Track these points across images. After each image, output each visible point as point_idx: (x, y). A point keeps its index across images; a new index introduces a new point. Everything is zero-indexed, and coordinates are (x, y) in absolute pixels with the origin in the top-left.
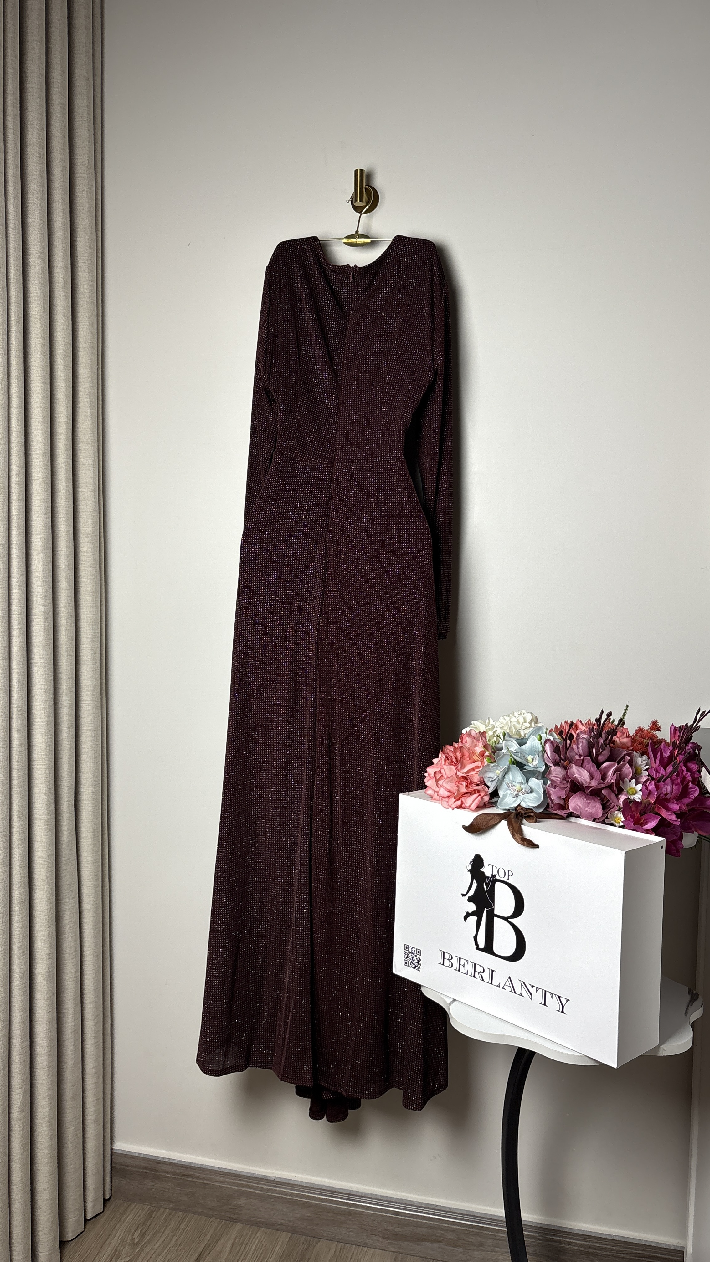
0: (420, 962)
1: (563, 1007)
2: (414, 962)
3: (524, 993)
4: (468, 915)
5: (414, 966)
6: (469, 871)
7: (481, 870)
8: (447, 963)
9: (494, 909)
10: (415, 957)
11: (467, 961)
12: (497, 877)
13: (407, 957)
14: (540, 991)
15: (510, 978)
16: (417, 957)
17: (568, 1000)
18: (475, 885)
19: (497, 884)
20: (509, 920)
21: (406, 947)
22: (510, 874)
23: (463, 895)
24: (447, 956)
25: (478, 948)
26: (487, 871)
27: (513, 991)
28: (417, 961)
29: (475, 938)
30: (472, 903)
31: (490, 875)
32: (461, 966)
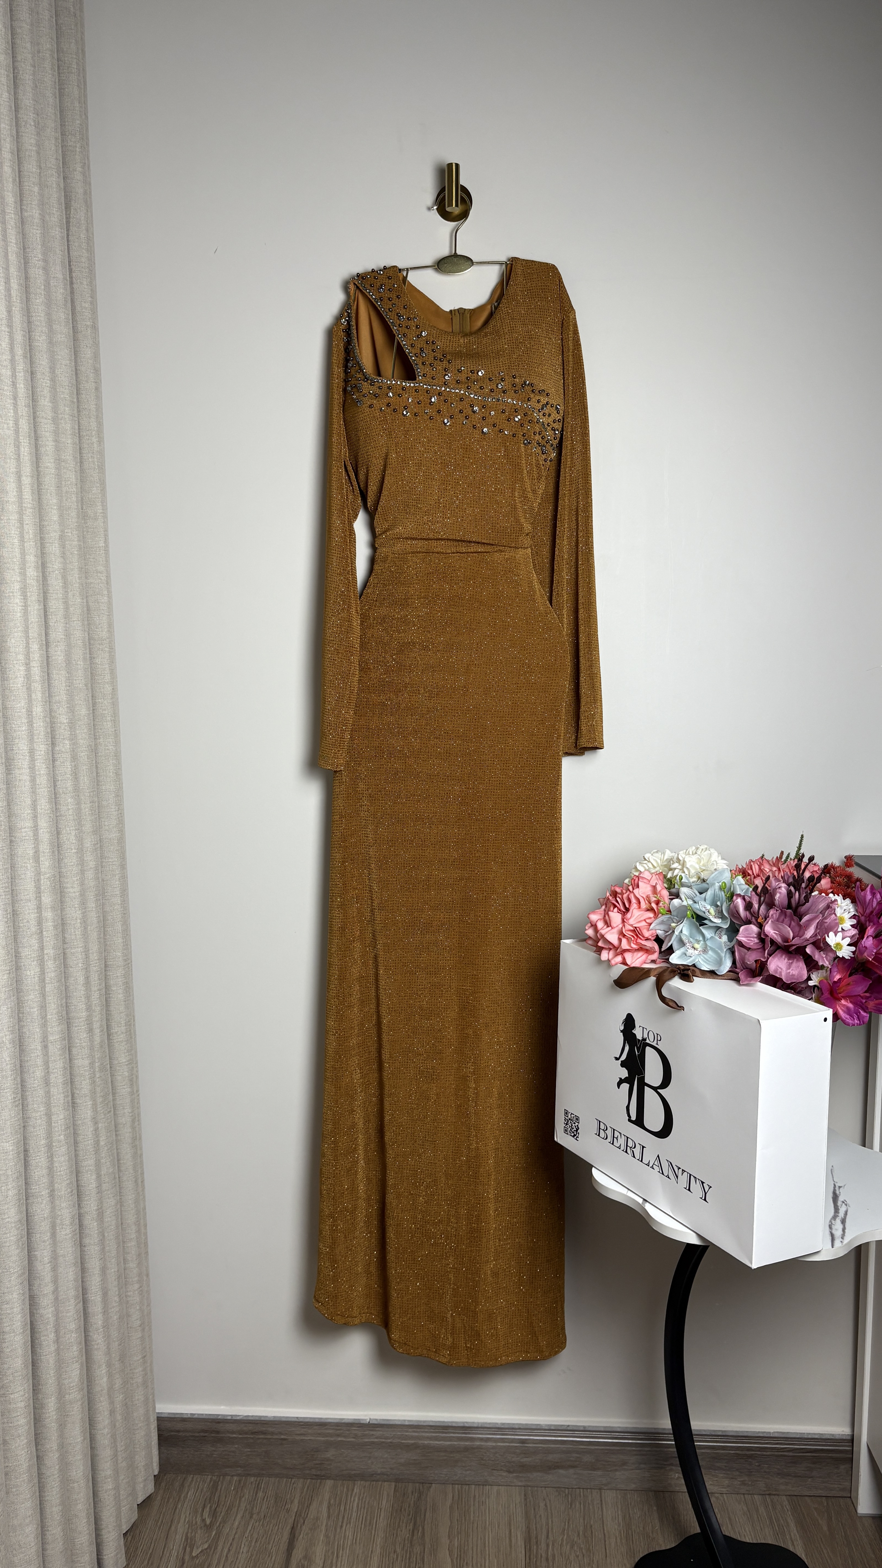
1: (706, 1194)
3: (671, 1174)
4: (621, 1082)
6: (622, 1031)
7: (633, 1031)
8: (602, 1134)
9: (644, 1076)
11: (620, 1133)
12: (648, 1041)
14: (685, 1173)
15: (658, 1156)
17: (711, 1187)
18: (627, 1048)
19: (648, 1049)
20: (658, 1090)
22: (659, 1039)
23: (617, 1059)
24: (602, 1127)
25: (630, 1120)
26: (638, 1033)
27: (661, 1172)
29: (628, 1110)
30: (624, 1069)
31: (641, 1039)
32: (615, 1139)
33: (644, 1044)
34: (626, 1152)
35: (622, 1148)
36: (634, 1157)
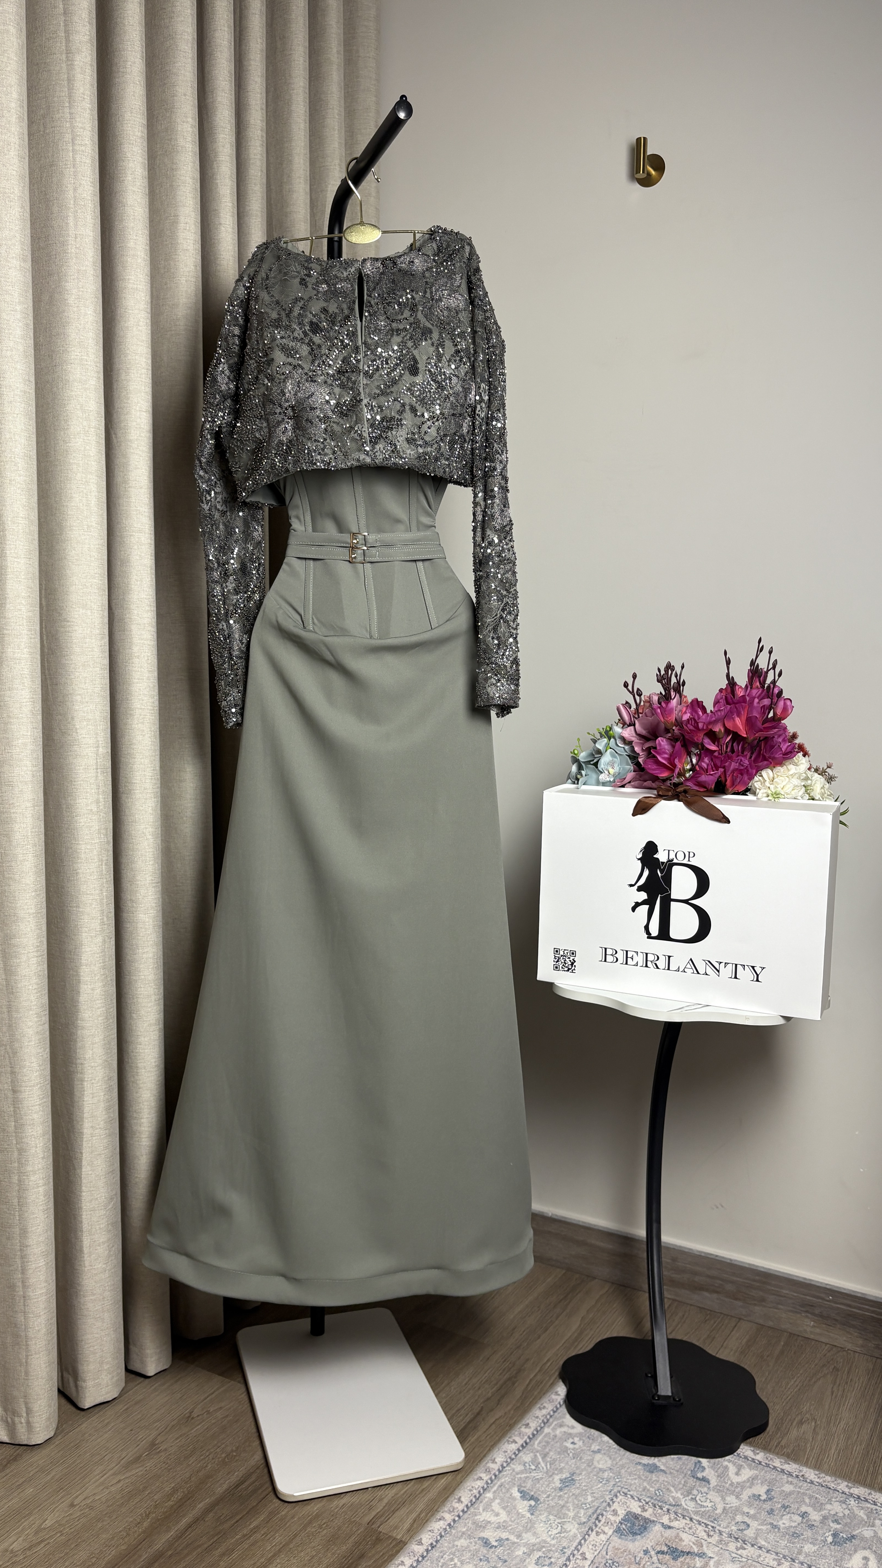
0: (575, 964)
1: (758, 975)
2: (567, 965)
3: (710, 971)
4: (635, 906)
5: (566, 969)
8: (610, 959)
9: (671, 894)
10: (568, 960)
11: (637, 953)
12: (675, 861)
13: (557, 962)
14: (730, 966)
15: (690, 959)
16: (571, 959)
17: (764, 968)
18: (646, 873)
19: (675, 869)
20: (690, 901)
21: (556, 951)
22: (692, 855)
23: (631, 886)
24: (610, 952)
25: (650, 937)
26: (662, 856)
27: (694, 972)
28: (570, 963)
29: (647, 928)
30: (643, 893)
32: (629, 959)
33: (670, 864)
34: (646, 966)
35: (640, 964)
36: (658, 968)
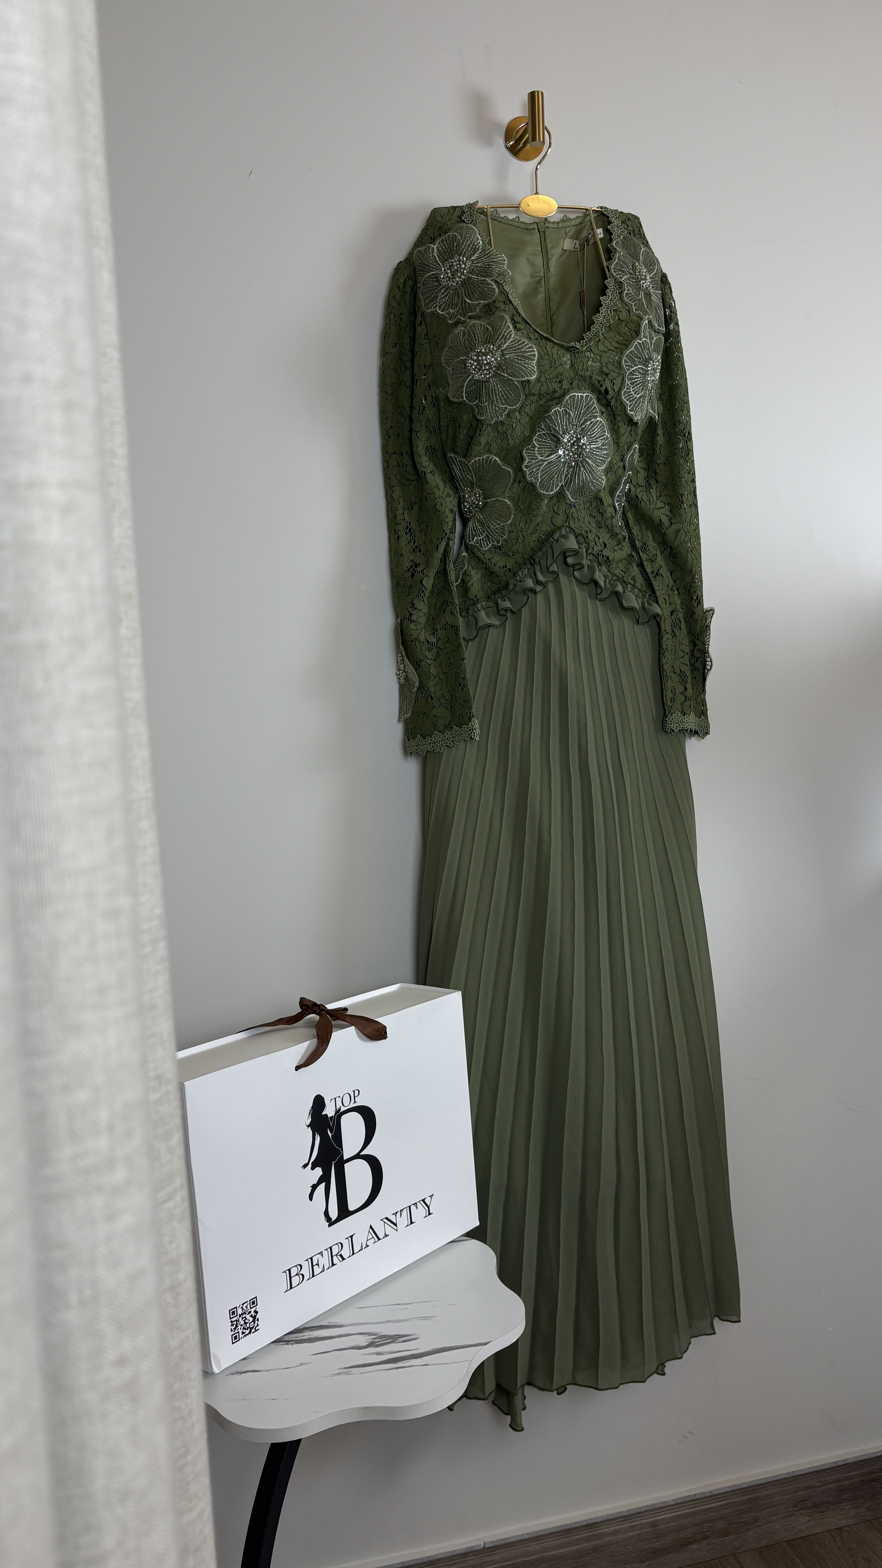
0: (257, 1317)
1: (428, 1207)
2: (248, 1325)
3: (389, 1230)
4: (314, 1187)
5: (247, 1332)
6: (308, 1126)
7: (323, 1113)
8: (295, 1281)
9: (343, 1154)
10: (248, 1317)
11: (321, 1253)
12: (343, 1109)
13: (237, 1326)
14: (404, 1212)
15: (371, 1227)
16: (252, 1313)
17: (432, 1195)
18: (318, 1140)
19: (342, 1120)
20: (361, 1154)
21: (233, 1312)
22: (357, 1093)
23: (305, 1166)
24: (294, 1271)
25: (331, 1223)
26: (330, 1110)
27: (377, 1240)
28: (251, 1319)
29: (326, 1213)
30: (317, 1168)
31: (333, 1114)
32: (315, 1267)
33: (339, 1115)
34: (333, 1265)
35: (326, 1266)
36: (343, 1259)
